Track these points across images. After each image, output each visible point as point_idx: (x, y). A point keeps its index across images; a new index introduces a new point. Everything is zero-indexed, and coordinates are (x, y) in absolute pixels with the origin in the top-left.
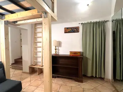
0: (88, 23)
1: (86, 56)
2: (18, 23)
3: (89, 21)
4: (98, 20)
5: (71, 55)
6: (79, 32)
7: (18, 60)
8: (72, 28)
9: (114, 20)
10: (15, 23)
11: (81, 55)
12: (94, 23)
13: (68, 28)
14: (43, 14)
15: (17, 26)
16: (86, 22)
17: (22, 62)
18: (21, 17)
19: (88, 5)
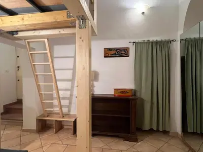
0: (144, 42)
1: (140, 96)
2: (21, 34)
3: (146, 39)
4: (159, 39)
5: (116, 95)
6: (128, 56)
7: (11, 107)
8: (116, 49)
9: (183, 40)
10: (13, 35)
11: (132, 96)
12: (153, 43)
13: (110, 49)
14: (77, 22)
15: (17, 41)
16: (140, 40)
17: (22, 109)
18: (31, 23)
19: (143, 13)
